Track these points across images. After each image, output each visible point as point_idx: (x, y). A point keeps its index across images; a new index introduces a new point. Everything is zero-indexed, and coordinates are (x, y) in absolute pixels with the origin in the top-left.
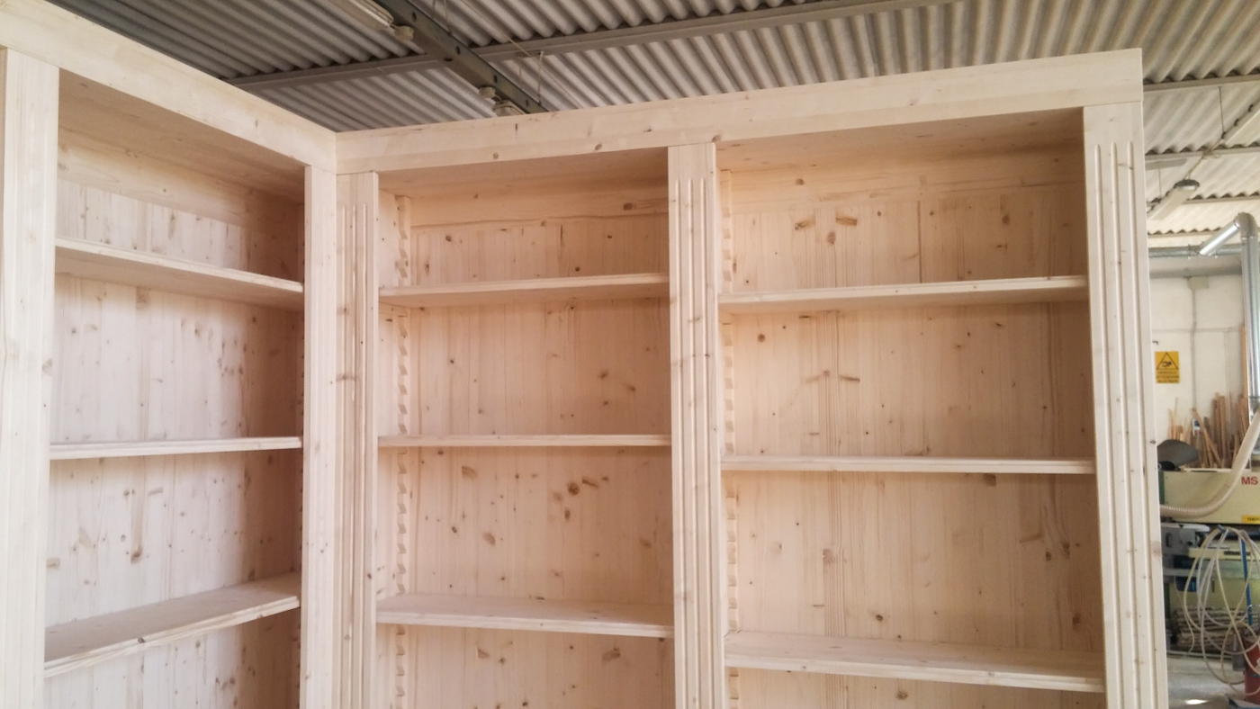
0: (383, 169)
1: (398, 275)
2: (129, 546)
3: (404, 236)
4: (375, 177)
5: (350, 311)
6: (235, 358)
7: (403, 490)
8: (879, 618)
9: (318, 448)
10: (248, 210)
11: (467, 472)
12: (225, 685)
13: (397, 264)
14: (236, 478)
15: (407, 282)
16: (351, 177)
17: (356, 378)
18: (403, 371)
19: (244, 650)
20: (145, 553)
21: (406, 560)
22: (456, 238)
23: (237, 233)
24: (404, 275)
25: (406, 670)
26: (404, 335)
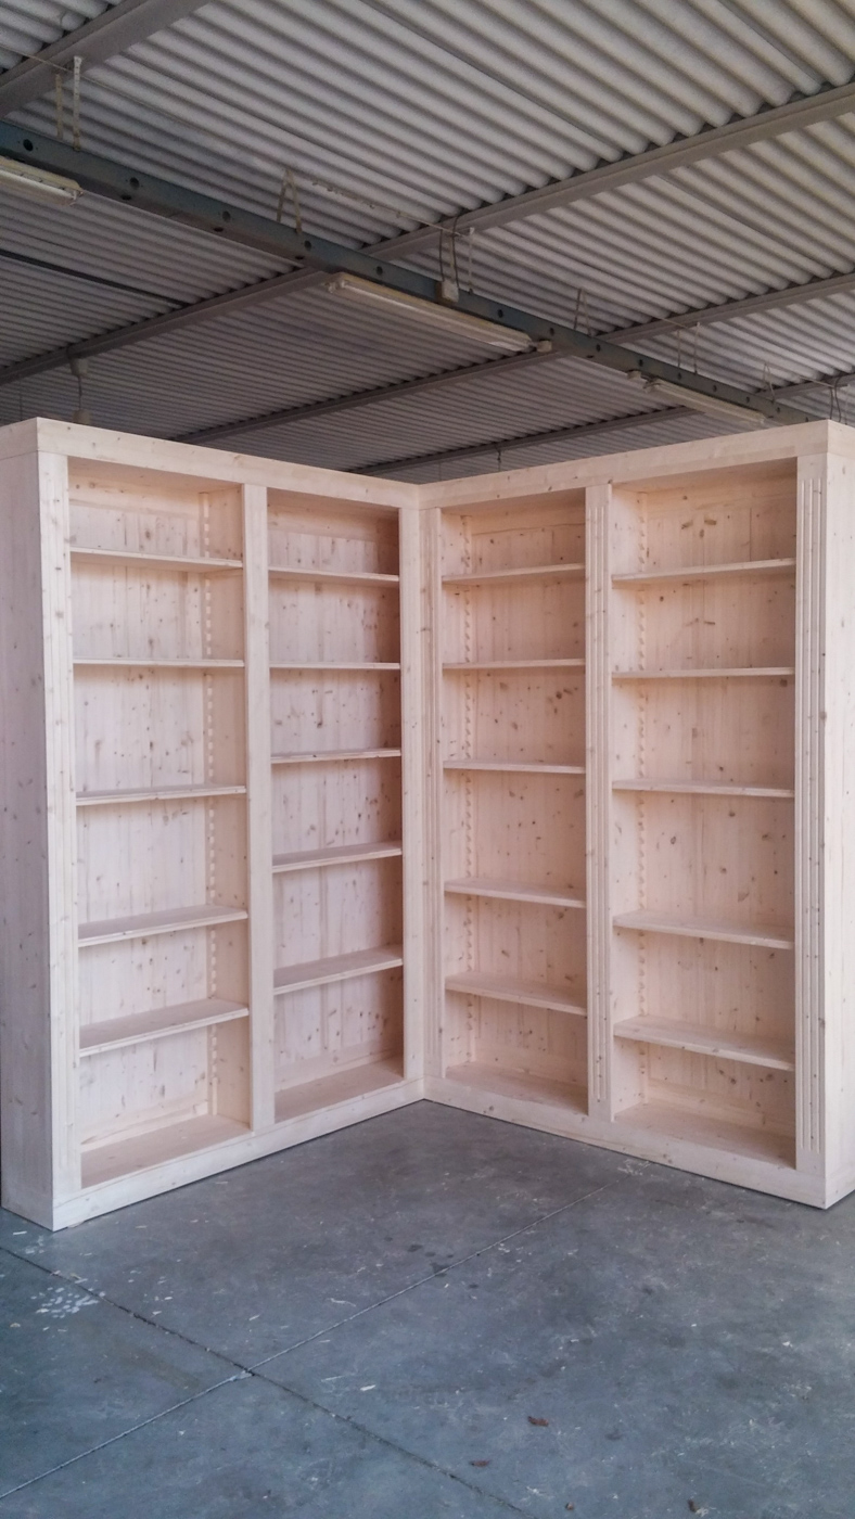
0: (445, 505)
1: (464, 565)
2: (316, 718)
3: (467, 541)
4: (439, 511)
5: (427, 591)
6: (372, 619)
7: (468, 698)
8: (721, 769)
9: (409, 669)
10: (378, 532)
11: (503, 686)
12: (371, 803)
13: (462, 559)
14: (375, 688)
15: (469, 570)
16: (427, 511)
17: (430, 630)
18: (467, 625)
19: (383, 785)
20: (324, 723)
21: (471, 739)
22: (496, 541)
23: (371, 546)
24: (468, 565)
25: (472, 803)
26: (467, 603)
